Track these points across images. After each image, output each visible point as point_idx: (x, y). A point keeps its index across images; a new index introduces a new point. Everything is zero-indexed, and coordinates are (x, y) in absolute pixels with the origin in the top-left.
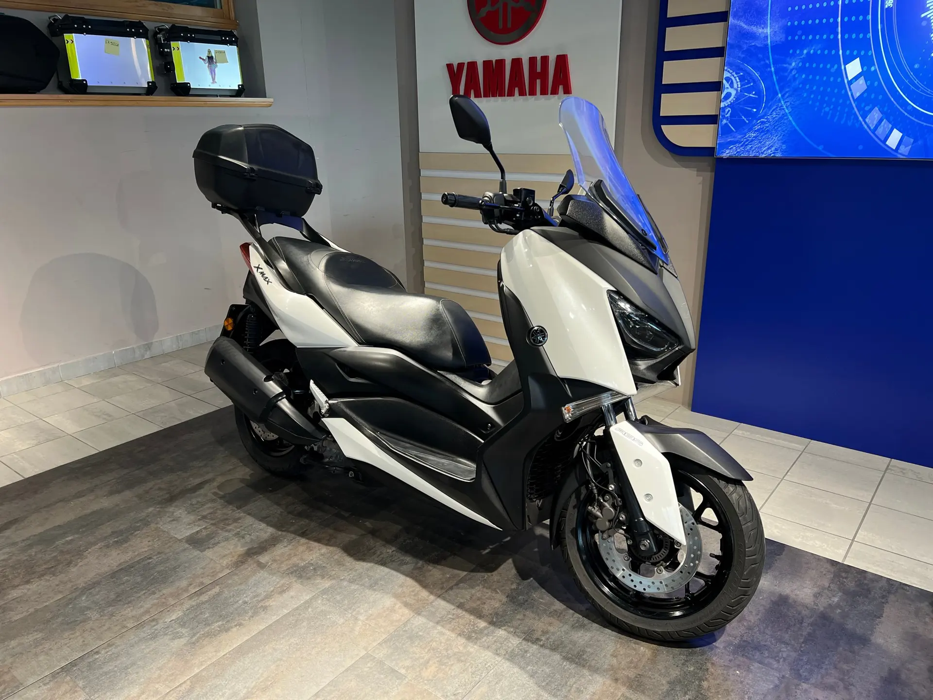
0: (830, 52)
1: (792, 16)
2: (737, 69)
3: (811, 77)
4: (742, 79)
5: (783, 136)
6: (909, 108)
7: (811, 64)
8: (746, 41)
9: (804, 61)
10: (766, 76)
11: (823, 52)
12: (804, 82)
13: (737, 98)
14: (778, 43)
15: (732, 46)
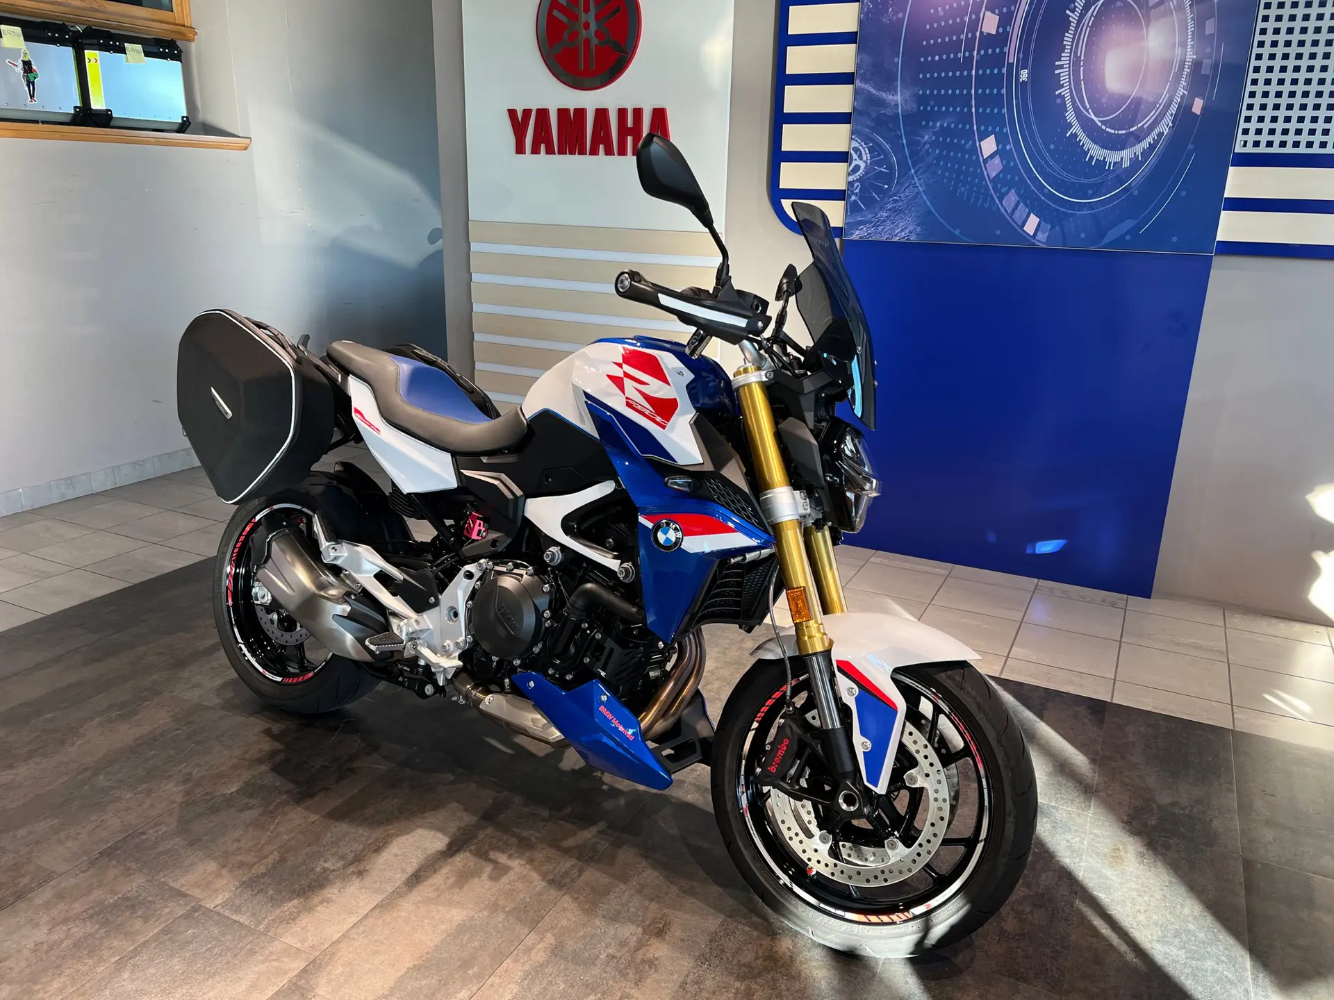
0: (964, 126)
1: (924, 83)
2: (866, 139)
3: (945, 152)
4: (871, 150)
5: (918, 216)
6: (1046, 191)
7: (945, 139)
8: (875, 108)
9: (935, 134)
10: (898, 149)
11: (956, 125)
12: (939, 158)
13: (866, 173)
14: (909, 112)
15: (860, 113)
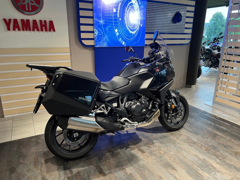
0: (112, 27)
1: (106, 19)
2: (97, 29)
3: (110, 31)
4: (98, 31)
5: (107, 43)
6: (125, 38)
7: (110, 29)
9: (108, 28)
10: (103, 31)
13: (98, 35)
14: (104, 24)
15: (95, 24)
